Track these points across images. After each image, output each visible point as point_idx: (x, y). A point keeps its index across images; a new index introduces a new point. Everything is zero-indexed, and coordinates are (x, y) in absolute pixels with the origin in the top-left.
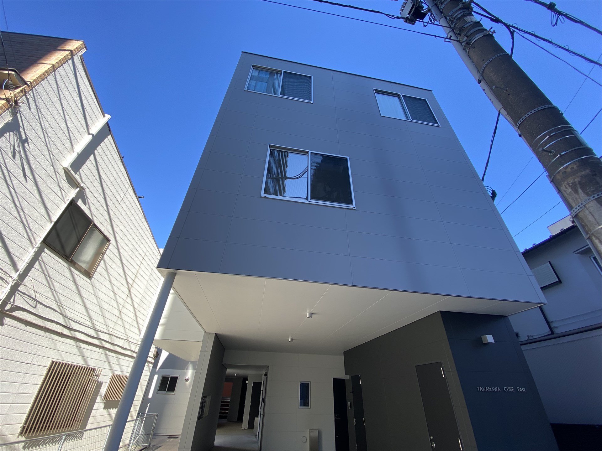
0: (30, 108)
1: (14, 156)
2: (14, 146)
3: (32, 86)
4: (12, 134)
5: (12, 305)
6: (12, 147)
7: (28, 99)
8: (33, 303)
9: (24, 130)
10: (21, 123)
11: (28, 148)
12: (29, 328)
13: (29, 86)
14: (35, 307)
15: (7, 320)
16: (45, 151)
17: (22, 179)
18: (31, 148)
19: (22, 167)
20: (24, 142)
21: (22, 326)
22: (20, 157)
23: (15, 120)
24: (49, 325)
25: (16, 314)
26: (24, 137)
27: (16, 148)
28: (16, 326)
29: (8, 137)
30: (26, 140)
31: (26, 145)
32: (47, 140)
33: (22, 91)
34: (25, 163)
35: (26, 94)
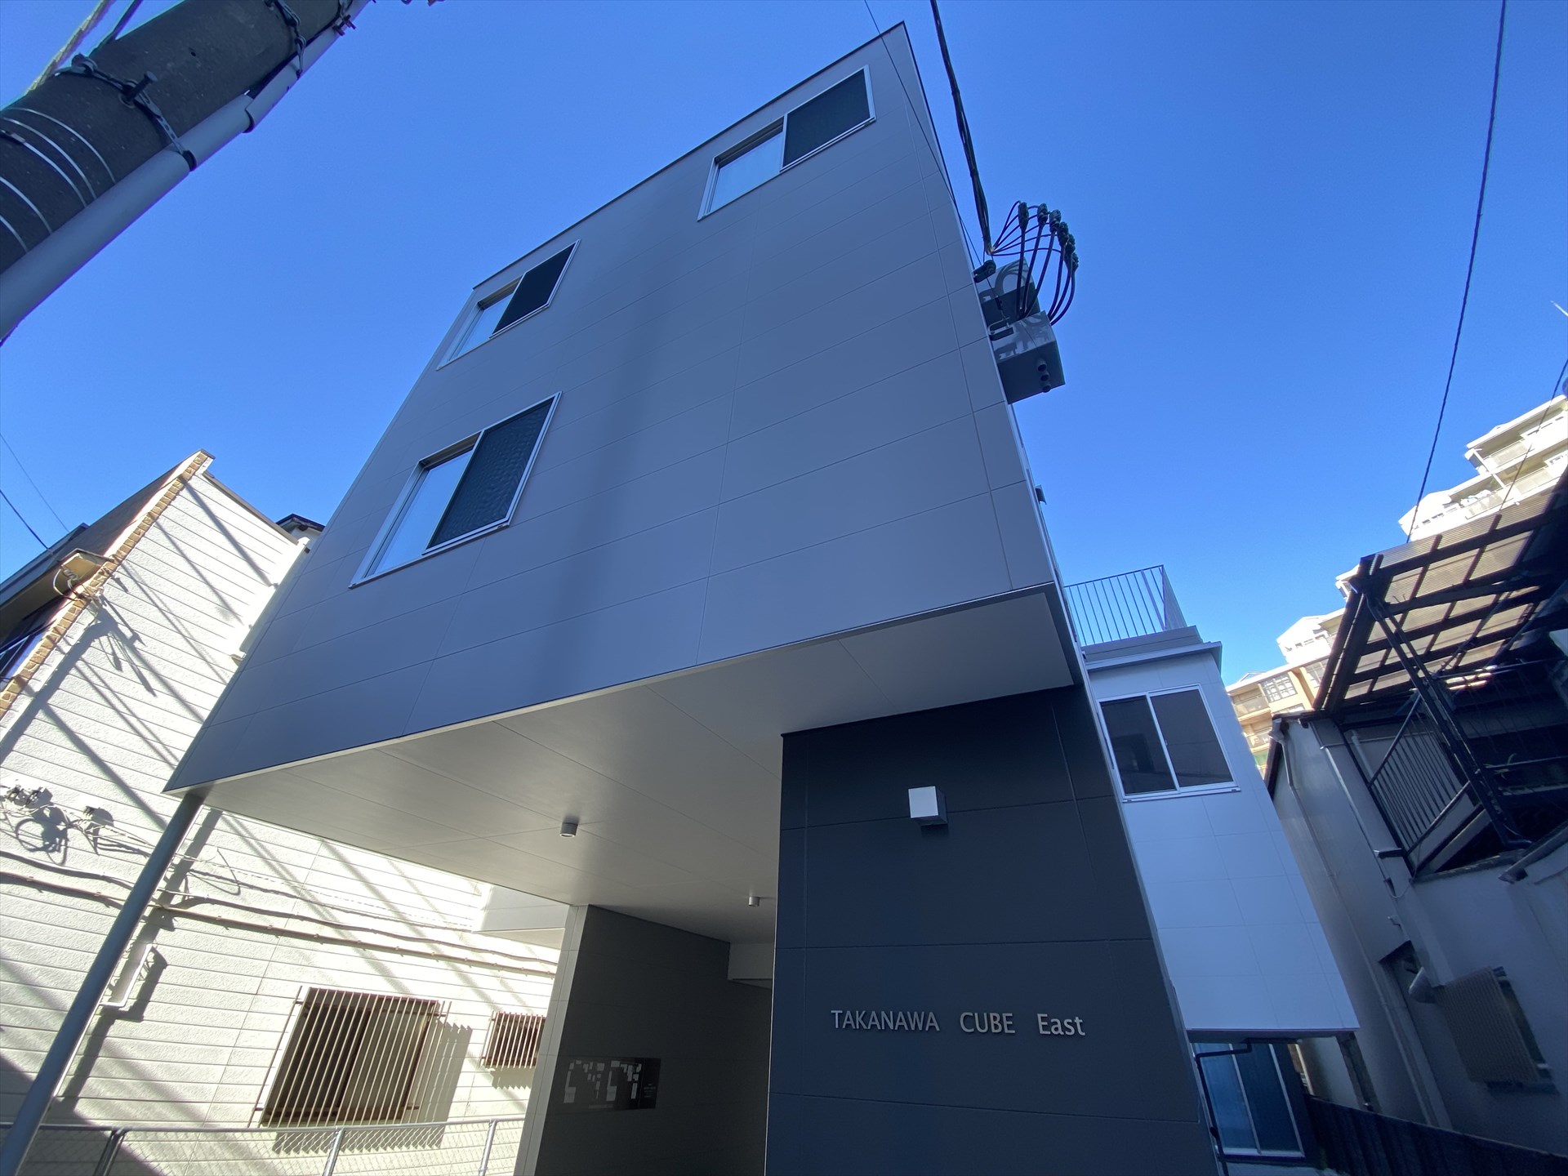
0: (126, 590)
1: (118, 666)
2: (114, 654)
3: (118, 560)
4: (104, 639)
5: (185, 896)
6: (111, 657)
7: (118, 581)
8: (235, 889)
9: (127, 625)
10: (117, 619)
11: (145, 649)
12: (234, 931)
13: (112, 561)
14: (238, 894)
15: (178, 922)
16: (179, 641)
17: (148, 696)
18: (146, 647)
19: (141, 680)
20: (130, 642)
21: (220, 929)
22: (132, 667)
23: (102, 615)
24: (279, 923)
25: (196, 909)
26: (129, 634)
27: (120, 655)
28: (203, 930)
29: (99, 646)
30: (136, 637)
31: (137, 644)
32: (177, 624)
33: (102, 573)
34: (146, 673)
35: (110, 575)
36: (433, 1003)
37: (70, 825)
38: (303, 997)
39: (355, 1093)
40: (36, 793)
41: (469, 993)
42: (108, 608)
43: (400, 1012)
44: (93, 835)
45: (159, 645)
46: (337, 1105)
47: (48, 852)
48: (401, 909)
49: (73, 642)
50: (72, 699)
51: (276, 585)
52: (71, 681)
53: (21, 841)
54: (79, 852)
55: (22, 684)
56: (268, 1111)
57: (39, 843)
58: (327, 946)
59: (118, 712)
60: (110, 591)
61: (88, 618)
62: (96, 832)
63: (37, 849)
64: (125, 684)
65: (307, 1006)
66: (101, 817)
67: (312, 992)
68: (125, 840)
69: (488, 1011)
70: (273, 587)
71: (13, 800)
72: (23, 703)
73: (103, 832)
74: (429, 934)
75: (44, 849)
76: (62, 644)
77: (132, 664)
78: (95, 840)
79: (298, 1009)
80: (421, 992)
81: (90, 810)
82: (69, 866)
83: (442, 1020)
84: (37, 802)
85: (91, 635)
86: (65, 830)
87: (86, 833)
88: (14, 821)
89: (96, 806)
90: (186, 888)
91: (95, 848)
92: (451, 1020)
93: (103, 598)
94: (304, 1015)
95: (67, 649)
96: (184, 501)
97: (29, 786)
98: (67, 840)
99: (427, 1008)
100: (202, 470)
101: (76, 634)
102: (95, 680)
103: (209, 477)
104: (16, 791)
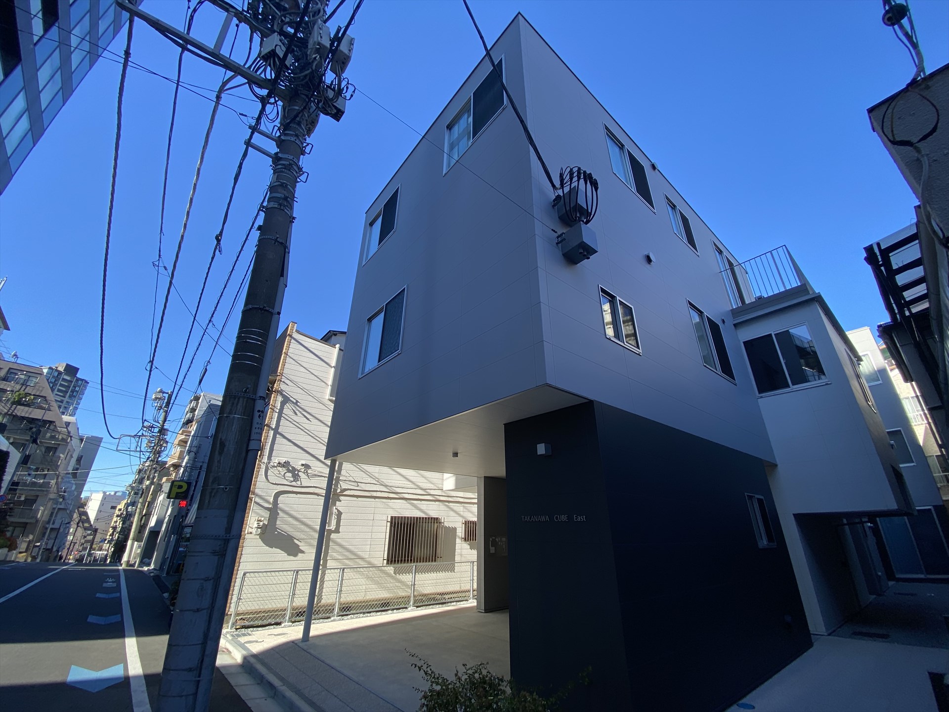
0: (288, 385)
1: (296, 414)
2: (293, 409)
3: (282, 374)
4: (287, 404)
5: (341, 489)
6: (292, 411)
7: (284, 382)
8: (356, 484)
9: (292, 397)
10: (288, 396)
11: (301, 405)
12: (360, 499)
13: (280, 375)
14: (358, 486)
15: (342, 498)
16: (310, 398)
17: (308, 422)
18: (302, 403)
19: (304, 416)
20: (296, 403)
21: (355, 499)
23: (283, 396)
24: (375, 494)
25: (346, 493)
26: (295, 401)
27: (294, 409)
28: (350, 500)
29: (287, 407)
30: (297, 402)
31: (298, 404)
32: (307, 392)
33: (278, 381)
34: (304, 413)
35: (281, 381)
36: (437, 518)
37: (299, 471)
38: (389, 519)
39: (417, 552)
40: (285, 462)
41: (452, 513)
42: (284, 393)
43: (426, 522)
44: (306, 473)
45: (305, 402)
46: (411, 557)
47: (295, 482)
48: (418, 484)
49: (279, 408)
50: (285, 427)
51: (334, 367)
52: (283, 421)
53: (287, 480)
54: (304, 480)
55: (268, 426)
56: (388, 560)
57: (292, 479)
58: (392, 501)
59: (301, 429)
60: (283, 387)
61: (280, 399)
62: (307, 471)
63: (292, 481)
64: (300, 419)
65: (391, 523)
66: (307, 466)
67: (392, 518)
68: (316, 473)
69: (462, 520)
70: (333, 368)
71: (279, 466)
72: (272, 433)
73: (309, 471)
74: (432, 492)
75: (294, 481)
76: (275, 409)
77: (299, 411)
78: (307, 474)
79: (389, 524)
80: (434, 514)
81: (303, 465)
82: (304, 485)
83: (443, 524)
84: (286, 465)
85: (283, 404)
86: (298, 473)
87: (304, 473)
88: (283, 474)
89: (304, 463)
90: (341, 487)
91: (308, 477)
92: (446, 524)
93: (281, 390)
94: (391, 526)
95: (278, 411)
96: (294, 344)
97: (283, 460)
98: (300, 477)
99: (436, 520)
100: (294, 330)
101: (278, 405)
102: (289, 419)
103: (297, 331)
104: (279, 463)
